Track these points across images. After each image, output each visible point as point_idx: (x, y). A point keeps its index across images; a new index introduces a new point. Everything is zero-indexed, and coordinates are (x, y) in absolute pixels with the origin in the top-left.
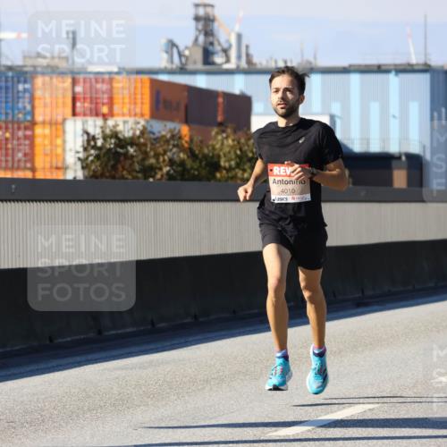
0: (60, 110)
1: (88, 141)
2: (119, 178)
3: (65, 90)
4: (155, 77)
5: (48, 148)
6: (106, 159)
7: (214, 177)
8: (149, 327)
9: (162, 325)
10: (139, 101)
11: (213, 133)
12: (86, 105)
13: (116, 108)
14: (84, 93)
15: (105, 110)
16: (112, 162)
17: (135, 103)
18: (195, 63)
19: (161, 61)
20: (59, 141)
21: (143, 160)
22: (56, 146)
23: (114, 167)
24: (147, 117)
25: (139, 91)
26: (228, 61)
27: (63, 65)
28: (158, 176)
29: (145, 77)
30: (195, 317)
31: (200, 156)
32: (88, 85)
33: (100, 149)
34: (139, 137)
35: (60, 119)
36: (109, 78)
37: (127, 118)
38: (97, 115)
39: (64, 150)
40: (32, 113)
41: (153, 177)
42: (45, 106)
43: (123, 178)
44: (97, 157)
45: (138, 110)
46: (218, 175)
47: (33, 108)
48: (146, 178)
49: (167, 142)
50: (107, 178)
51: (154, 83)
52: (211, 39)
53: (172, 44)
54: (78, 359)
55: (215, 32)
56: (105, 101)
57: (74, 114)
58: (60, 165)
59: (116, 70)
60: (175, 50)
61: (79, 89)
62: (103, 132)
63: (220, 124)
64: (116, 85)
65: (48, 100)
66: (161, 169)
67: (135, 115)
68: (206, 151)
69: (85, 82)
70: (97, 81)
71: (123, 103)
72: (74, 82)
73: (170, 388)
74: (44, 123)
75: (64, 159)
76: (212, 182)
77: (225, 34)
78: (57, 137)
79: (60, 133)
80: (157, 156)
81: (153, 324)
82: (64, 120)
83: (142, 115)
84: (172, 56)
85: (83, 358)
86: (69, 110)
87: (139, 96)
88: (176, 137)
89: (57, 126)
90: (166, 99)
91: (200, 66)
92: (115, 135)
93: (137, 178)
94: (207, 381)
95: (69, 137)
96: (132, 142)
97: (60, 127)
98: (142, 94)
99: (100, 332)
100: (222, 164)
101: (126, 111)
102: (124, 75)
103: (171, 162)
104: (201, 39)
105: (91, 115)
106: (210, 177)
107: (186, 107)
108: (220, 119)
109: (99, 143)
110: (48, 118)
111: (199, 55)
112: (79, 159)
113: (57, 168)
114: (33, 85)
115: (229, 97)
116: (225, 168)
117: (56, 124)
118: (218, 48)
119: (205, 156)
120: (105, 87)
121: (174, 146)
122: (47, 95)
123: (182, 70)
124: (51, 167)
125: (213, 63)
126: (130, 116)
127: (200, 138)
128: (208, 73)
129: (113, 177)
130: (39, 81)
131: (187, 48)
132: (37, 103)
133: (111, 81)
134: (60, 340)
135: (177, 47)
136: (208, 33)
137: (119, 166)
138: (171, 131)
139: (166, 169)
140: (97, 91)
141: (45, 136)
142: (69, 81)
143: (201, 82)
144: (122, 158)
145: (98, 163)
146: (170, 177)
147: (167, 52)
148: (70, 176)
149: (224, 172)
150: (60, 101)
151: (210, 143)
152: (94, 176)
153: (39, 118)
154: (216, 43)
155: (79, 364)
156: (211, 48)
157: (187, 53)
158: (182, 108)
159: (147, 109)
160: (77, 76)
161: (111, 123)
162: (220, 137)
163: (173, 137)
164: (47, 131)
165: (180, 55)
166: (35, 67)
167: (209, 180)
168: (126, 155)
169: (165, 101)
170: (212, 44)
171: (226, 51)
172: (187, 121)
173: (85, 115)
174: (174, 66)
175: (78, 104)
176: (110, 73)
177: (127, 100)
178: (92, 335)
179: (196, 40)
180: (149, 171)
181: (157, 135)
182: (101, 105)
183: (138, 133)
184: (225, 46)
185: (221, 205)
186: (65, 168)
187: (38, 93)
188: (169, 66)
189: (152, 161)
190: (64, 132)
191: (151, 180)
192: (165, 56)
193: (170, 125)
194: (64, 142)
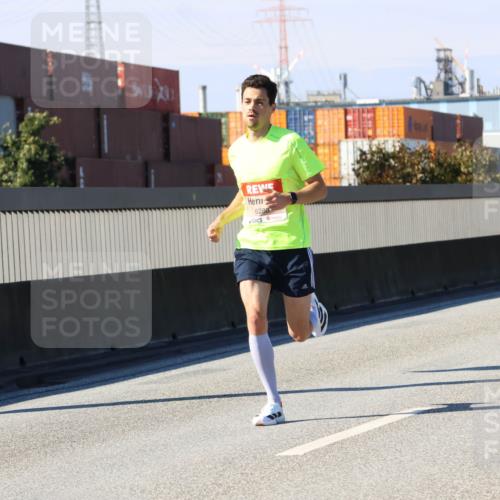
0: (336, 134)
1: (361, 156)
2: (384, 184)
3: (339, 119)
4: (407, 106)
5: (328, 163)
6: (373, 169)
7: (456, 181)
8: (410, 296)
9: (420, 294)
10: (396, 125)
11: (455, 147)
12: (356, 130)
13: (379, 131)
14: (354, 121)
15: (370, 132)
16: (379, 172)
17: (393, 127)
18: (438, 94)
19: (412, 94)
20: (336, 158)
21: (402, 169)
22: (334, 162)
23: (380, 175)
24: (402, 137)
25: (396, 118)
26: (463, 91)
27: (337, 100)
28: (414, 181)
29: (401, 106)
30: (445, 288)
31: (445, 165)
32: (357, 114)
33: (369, 162)
34: (399, 152)
35: (336, 141)
36: (372, 109)
37: (386, 139)
38: (364, 137)
39: (340, 165)
40: (315, 137)
41: (411, 182)
42: (325, 131)
43: (388, 183)
44: (367, 168)
45: (395, 132)
46: (459, 179)
47: (316, 133)
48: (404, 182)
49: (420, 155)
50: (374, 183)
51: (407, 110)
52: (450, 75)
53: (420, 81)
54: (357, 321)
55: (453, 70)
56: (370, 126)
57: (347, 137)
58: (337, 176)
59: (377, 101)
60: (422, 85)
61: (349, 118)
62: (371, 148)
63: (459, 140)
64: (377, 113)
65: (327, 128)
66: (416, 175)
67: (393, 136)
68: (449, 160)
69: (354, 112)
70: (363, 112)
71: (384, 127)
72: (346, 113)
73: (429, 342)
74: (324, 144)
75: (340, 172)
76: (455, 185)
77: (461, 71)
78: (334, 154)
79: (336, 151)
80: (413, 166)
81: (413, 293)
82: (339, 142)
83: (399, 136)
84: (420, 90)
85: (361, 321)
86: (343, 134)
87: (396, 121)
88: (426, 151)
89: (334, 147)
90: (417, 123)
91: (442, 96)
92: (380, 151)
93: (397, 183)
94: (457, 336)
95: (343, 154)
96: (394, 156)
97: (336, 147)
98: (398, 120)
99: (373, 301)
100: (463, 169)
101: (386, 133)
102: (384, 106)
103: (424, 171)
104: (443, 75)
105: (360, 136)
106: (454, 180)
107: (432, 128)
108: (458, 136)
109: (369, 156)
110: (327, 141)
111: (441, 88)
112: (354, 170)
113: (335, 178)
114: (315, 115)
115: (465, 119)
116: (464, 174)
117: (333, 145)
118: (455, 82)
119: (449, 165)
120: (370, 115)
121: (425, 158)
122: (326, 123)
123: (429, 100)
124: (330, 178)
125: (452, 94)
126: (389, 136)
127: (445, 151)
128: (448, 101)
129: (380, 183)
130: (319, 113)
131: (431, 83)
132: (318, 130)
133: (374, 111)
134: (343, 308)
135: (424, 83)
136: (448, 71)
137: (384, 175)
138: (423, 147)
139: (420, 176)
140: (364, 119)
141: (325, 154)
142: (342, 111)
143: (443, 108)
144: (386, 168)
145: (368, 173)
146: (423, 182)
147: (416, 87)
148: (345, 183)
149: (464, 177)
150: (336, 126)
151: (453, 154)
152: (366, 182)
153: (320, 141)
154: (454, 78)
155: (358, 325)
156: (450, 82)
157: (431, 87)
158: (430, 129)
159: (402, 131)
160: (349, 108)
161: (375, 142)
162: (460, 150)
163: (424, 151)
164: (327, 151)
165: (426, 89)
166: (316, 102)
167: (452, 182)
168: (389, 165)
169: (416, 124)
170: (451, 79)
171: (462, 84)
172: (433, 139)
173: (355, 137)
174: (422, 97)
175: (350, 129)
176: (373, 105)
177: (387, 125)
178: (367, 303)
179: (439, 76)
180: (407, 178)
181: (413, 150)
182: (366, 130)
183: (398, 149)
184: (461, 80)
185: (463, 201)
186: (340, 178)
187: (319, 122)
188: (418, 97)
189: (409, 170)
190: (339, 150)
191: (408, 184)
192: (415, 90)
193: (423, 143)
194: (340, 158)
